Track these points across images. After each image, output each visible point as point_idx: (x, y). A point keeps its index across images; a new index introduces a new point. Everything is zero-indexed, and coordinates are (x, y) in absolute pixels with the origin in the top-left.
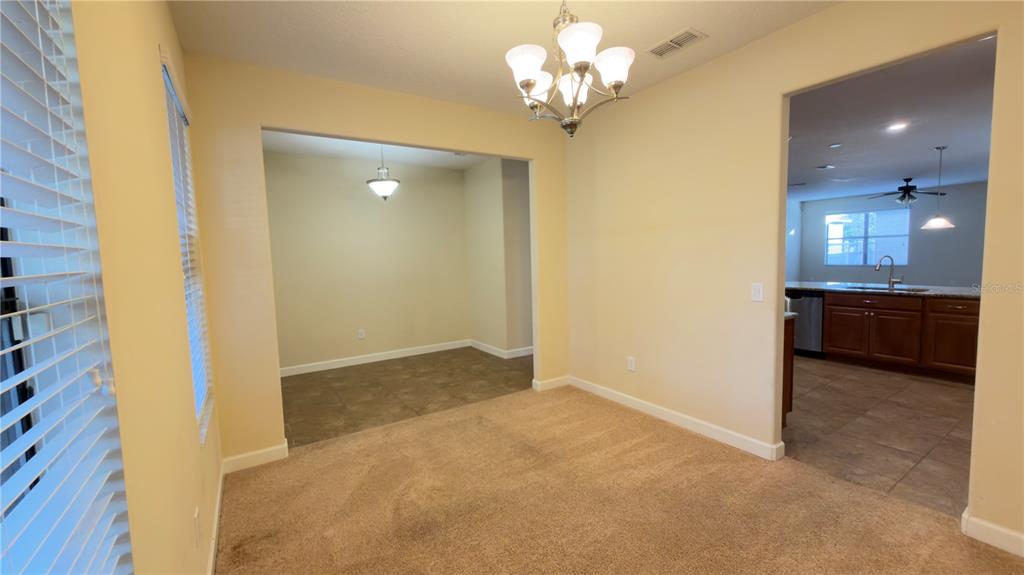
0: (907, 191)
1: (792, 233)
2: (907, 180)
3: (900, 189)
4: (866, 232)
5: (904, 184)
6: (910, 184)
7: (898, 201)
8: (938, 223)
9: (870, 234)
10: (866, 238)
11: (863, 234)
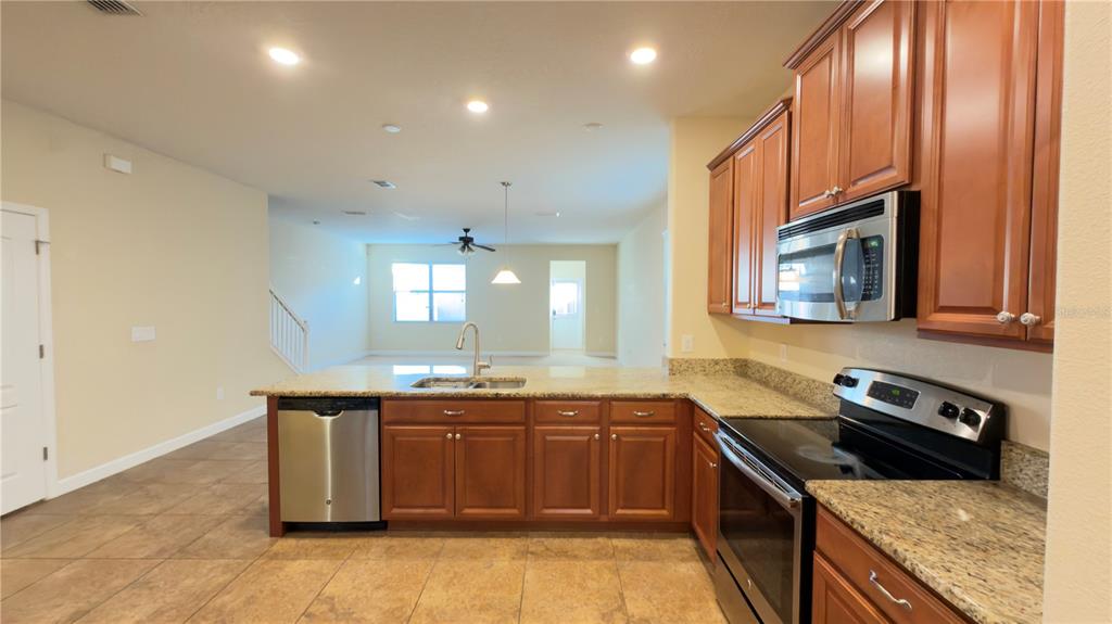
0: (466, 242)
1: (357, 281)
2: (467, 230)
3: (461, 239)
4: (431, 287)
5: (463, 234)
6: (469, 235)
7: (460, 252)
8: (506, 277)
9: (434, 289)
10: (431, 292)
11: (428, 289)
